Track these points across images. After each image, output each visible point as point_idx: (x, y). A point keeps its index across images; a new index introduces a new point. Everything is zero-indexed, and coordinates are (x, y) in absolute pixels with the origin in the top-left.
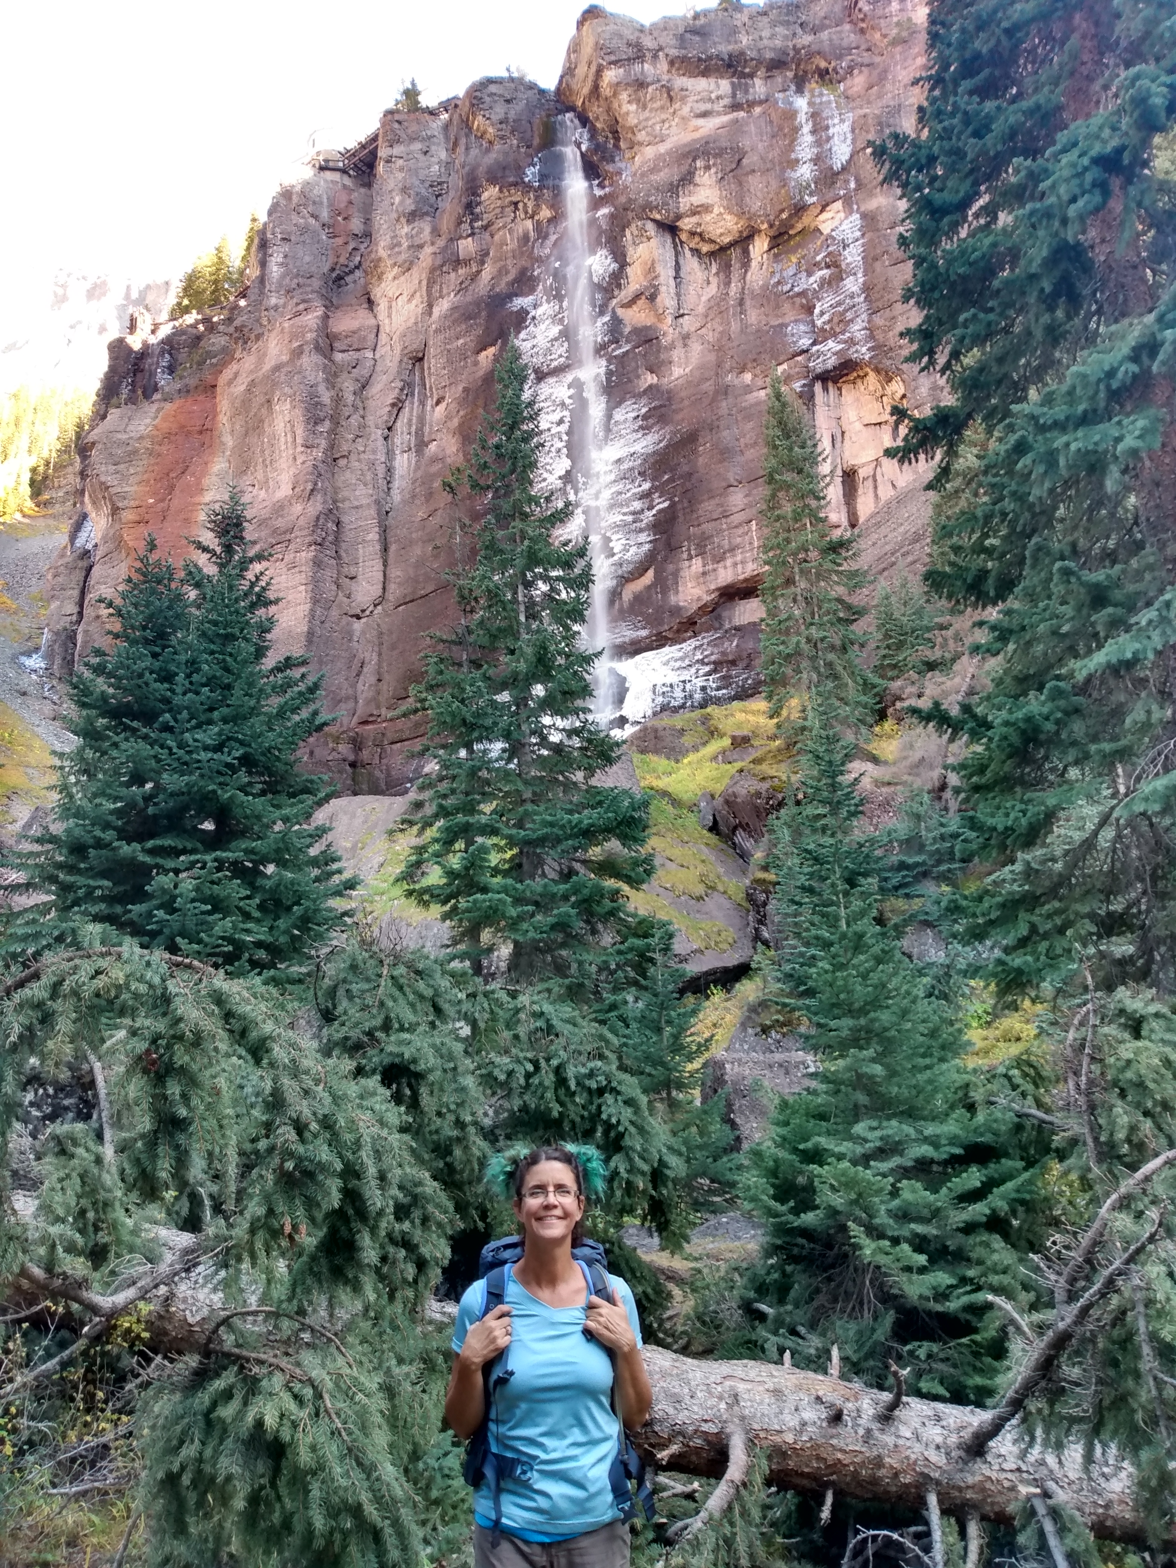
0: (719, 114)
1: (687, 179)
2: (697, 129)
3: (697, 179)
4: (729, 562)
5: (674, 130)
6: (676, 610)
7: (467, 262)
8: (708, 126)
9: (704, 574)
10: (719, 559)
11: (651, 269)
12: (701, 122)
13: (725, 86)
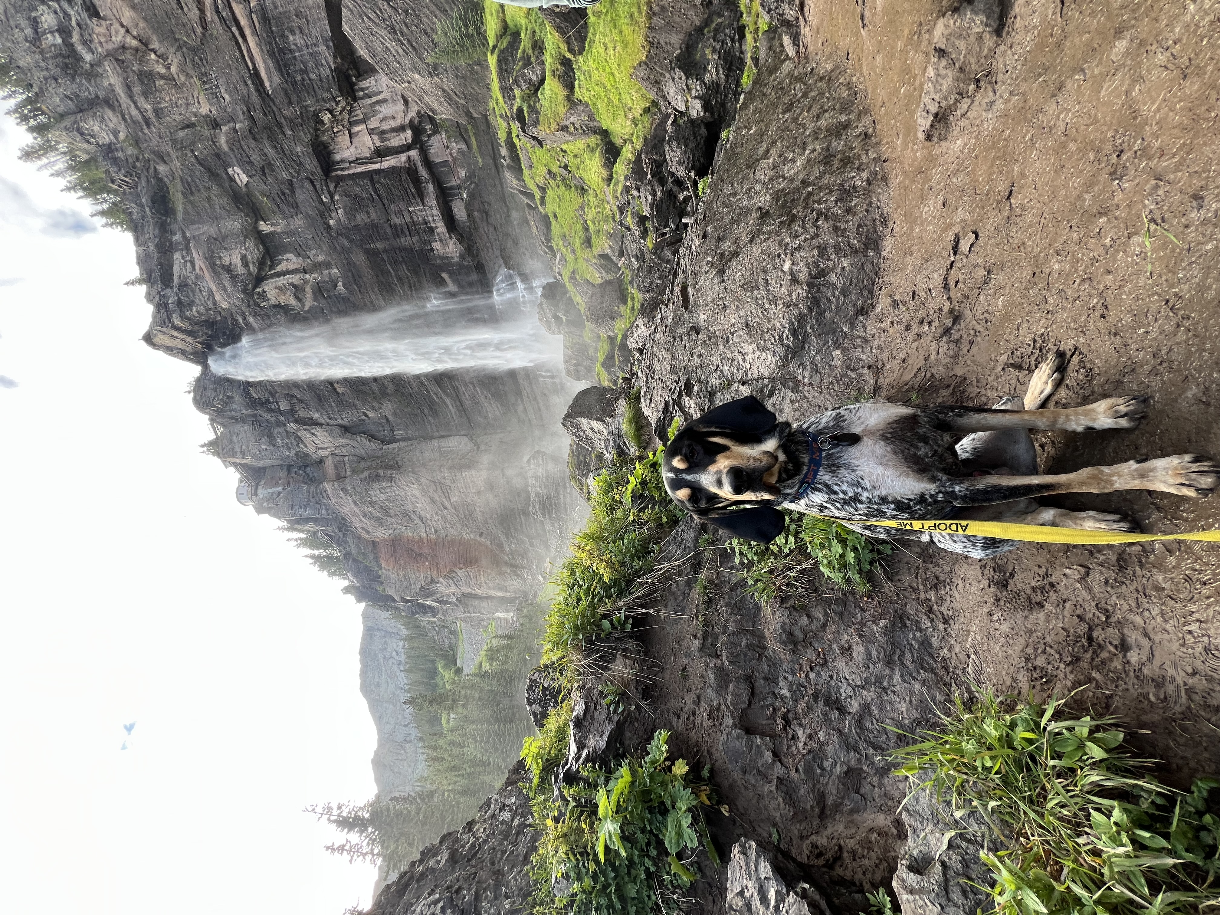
0: (192, 257)
1: (228, 269)
2: (201, 269)
3: (227, 263)
4: (433, 225)
5: (205, 284)
6: (462, 257)
7: (292, 405)
8: (200, 263)
9: (441, 241)
10: (431, 230)
11: (281, 289)
12: (197, 268)
13: (177, 256)
